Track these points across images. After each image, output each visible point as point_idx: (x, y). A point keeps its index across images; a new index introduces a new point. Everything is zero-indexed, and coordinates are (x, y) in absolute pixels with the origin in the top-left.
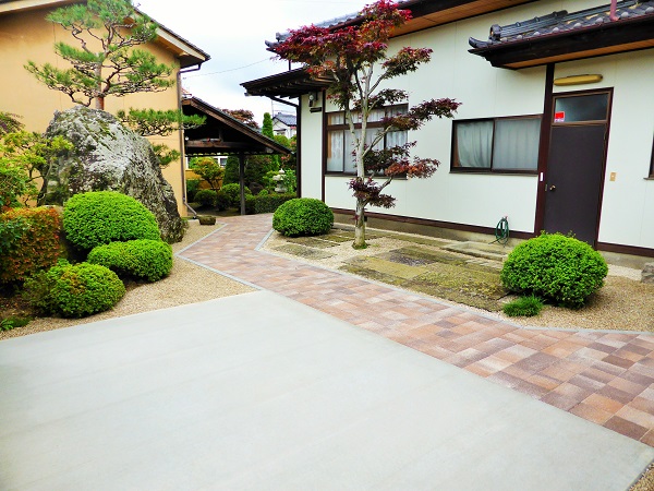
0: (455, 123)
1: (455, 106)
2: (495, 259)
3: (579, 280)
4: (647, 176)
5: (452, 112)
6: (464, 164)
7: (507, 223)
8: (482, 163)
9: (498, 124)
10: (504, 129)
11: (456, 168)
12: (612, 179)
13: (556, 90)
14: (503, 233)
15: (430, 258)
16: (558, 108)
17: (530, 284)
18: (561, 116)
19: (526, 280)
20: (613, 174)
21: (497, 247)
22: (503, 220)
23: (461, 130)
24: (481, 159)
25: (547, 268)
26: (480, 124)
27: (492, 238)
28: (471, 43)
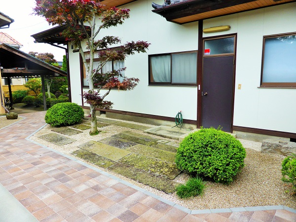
0: (150, 56)
1: (146, 46)
2: (175, 139)
3: (228, 165)
4: (259, 86)
5: (146, 49)
6: (156, 80)
7: (181, 115)
8: (166, 80)
9: (173, 56)
10: (177, 60)
11: (152, 83)
12: (239, 88)
13: (204, 36)
14: (180, 121)
15: (135, 141)
16: (206, 46)
17: (195, 168)
18: (208, 51)
19: (192, 166)
20: (240, 85)
21: (176, 129)
22: (179, 113)
23: (153, 60)
24: (165, 77)
25: (206, 156)
26: (164, 57)
27: (174, 124)
28: (153, 6)
